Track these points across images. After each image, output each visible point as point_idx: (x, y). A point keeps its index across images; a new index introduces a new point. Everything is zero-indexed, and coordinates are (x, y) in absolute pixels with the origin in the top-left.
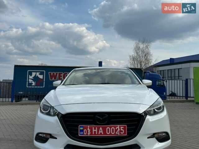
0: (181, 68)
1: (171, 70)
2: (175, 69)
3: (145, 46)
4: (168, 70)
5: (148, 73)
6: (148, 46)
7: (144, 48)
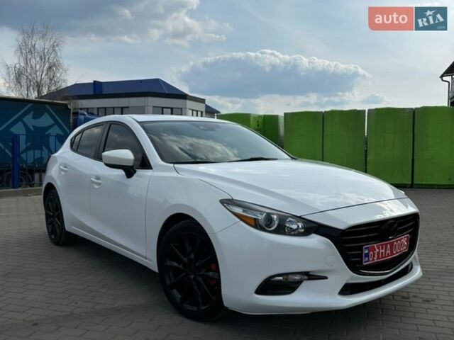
0: (128, 107)
1: (105, 108)
2: (114, 108)
3: (47, 45)
4: (98, 108)
5: (83, 117)
6: (57, 45)
7: (46, 51)
